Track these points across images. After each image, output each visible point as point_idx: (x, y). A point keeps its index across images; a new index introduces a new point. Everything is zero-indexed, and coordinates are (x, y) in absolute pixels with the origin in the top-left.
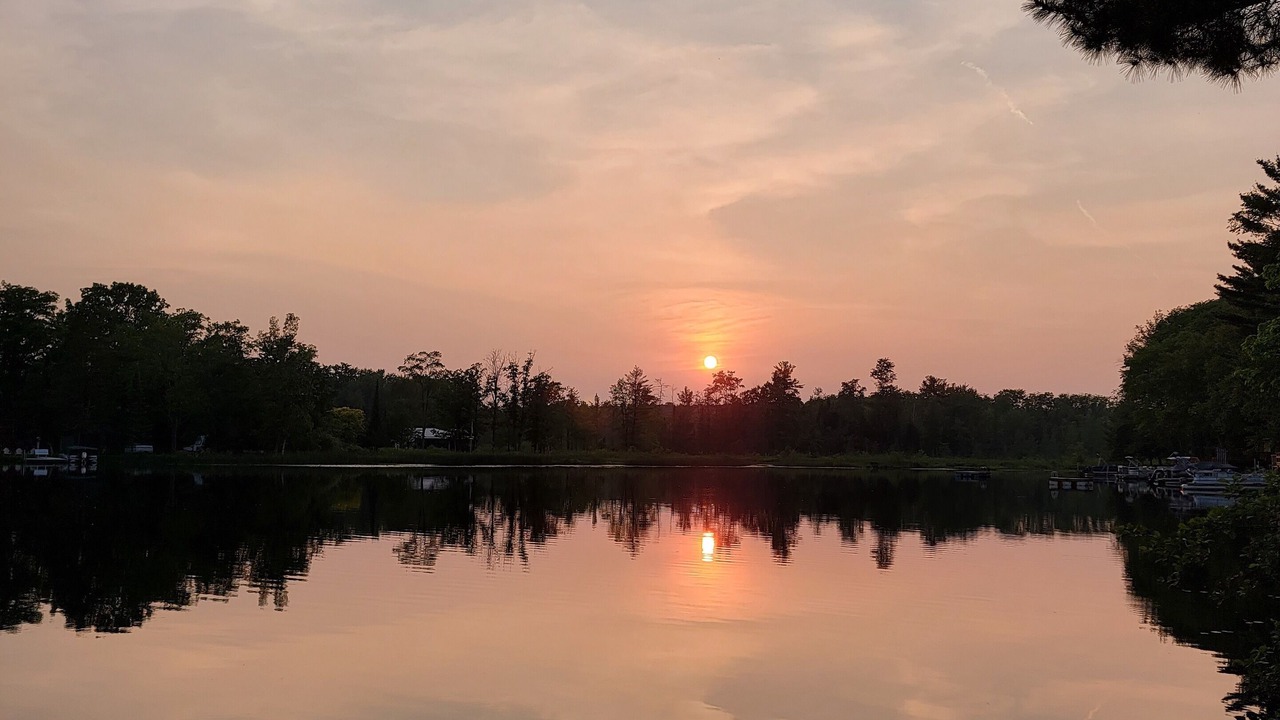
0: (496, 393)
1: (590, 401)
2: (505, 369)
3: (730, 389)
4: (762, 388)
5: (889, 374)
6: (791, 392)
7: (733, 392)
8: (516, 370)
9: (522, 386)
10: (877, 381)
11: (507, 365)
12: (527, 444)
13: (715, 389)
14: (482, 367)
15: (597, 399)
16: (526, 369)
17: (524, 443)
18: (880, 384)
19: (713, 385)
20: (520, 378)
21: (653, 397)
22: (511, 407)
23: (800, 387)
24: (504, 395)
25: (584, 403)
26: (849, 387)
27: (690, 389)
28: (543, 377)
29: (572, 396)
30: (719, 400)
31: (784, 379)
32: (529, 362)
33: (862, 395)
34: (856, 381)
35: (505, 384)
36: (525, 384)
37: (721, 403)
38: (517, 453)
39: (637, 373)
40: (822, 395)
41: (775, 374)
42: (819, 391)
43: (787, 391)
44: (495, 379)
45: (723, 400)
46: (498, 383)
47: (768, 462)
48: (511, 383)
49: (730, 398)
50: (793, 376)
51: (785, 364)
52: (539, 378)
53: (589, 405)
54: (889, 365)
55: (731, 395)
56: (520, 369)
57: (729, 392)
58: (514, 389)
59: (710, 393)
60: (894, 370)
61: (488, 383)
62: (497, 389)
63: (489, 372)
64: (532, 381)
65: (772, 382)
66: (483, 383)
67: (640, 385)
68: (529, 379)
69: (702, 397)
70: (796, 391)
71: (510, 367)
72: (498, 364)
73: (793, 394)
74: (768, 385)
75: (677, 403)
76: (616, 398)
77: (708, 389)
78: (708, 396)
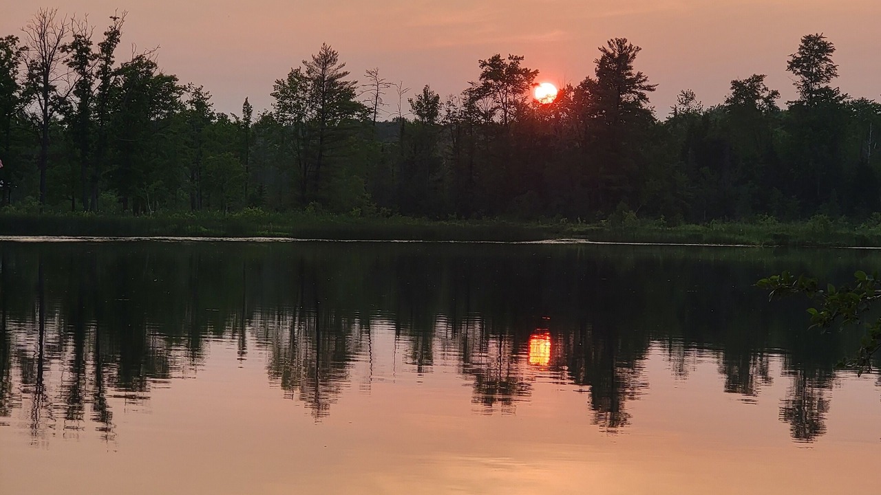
0: (46, 97)
1: (234, 113)
2: (64, 49)
3: (514, 91)
4: (577, 90)
5: (824, 65)
6: (631, 98)
7: (519, 97)
8: (87, 50)
9: (98, 82)
10: (799, 78)
11: (68, 40)
12: (110, 197)
13: (483, 91)
14: (19, 45)
15: (248, 109)
16: (107, 47)
17: (105, 196)
18: (806, 84)
19: (480, 83)
20: (94, 67)
21: (358, 107)
22: (79, 121)
23: (650, 88)
24: (63, 100)
25: (223, 118)
26: (746, 91)
27: (435, 90)
28: (140, 64)
29: (200, 103)
30: (492, 112)
31: (618, 73)
32: (113, 36)
33: (771, 105)
34: (759, 78)
35: (63, 79)
36: (106, 80)
37: (497, 119)
38: (86, 214)
39: (327, 58)
40: (693, 105)
41: (602, 63)
42: (689, 97)
43: (624, 97)
44: (45, 68)
45: (500, 112)
46: (51, 76)
47: (581, 234)
48: (75, 77)
49: (513, 109)
50: (636, 66)
51: (621, 43)
52: (134, 66)
53: (233, 120)
54: (825, 48)
55: (516, 103)
56: (95, 49)
57: (511, 97)
58: (82, 88)
59: (473, 100)
60: (833, 57)
61: (31, 76)
62: (49, 88)
63: (34, 55)
64: (118, 72)
65: (595, 78)
66: (21, 74)
67: (332, 79)
68: (113, 67)
69: (460, 106)
70: (642, 97)
71: (74, 46)
72: (51, 39)
73: (636, 103)
74: (587, 84)
75: (411, 117)
76: (285, 108)
77: (471, 91)
78: (470, 105)
